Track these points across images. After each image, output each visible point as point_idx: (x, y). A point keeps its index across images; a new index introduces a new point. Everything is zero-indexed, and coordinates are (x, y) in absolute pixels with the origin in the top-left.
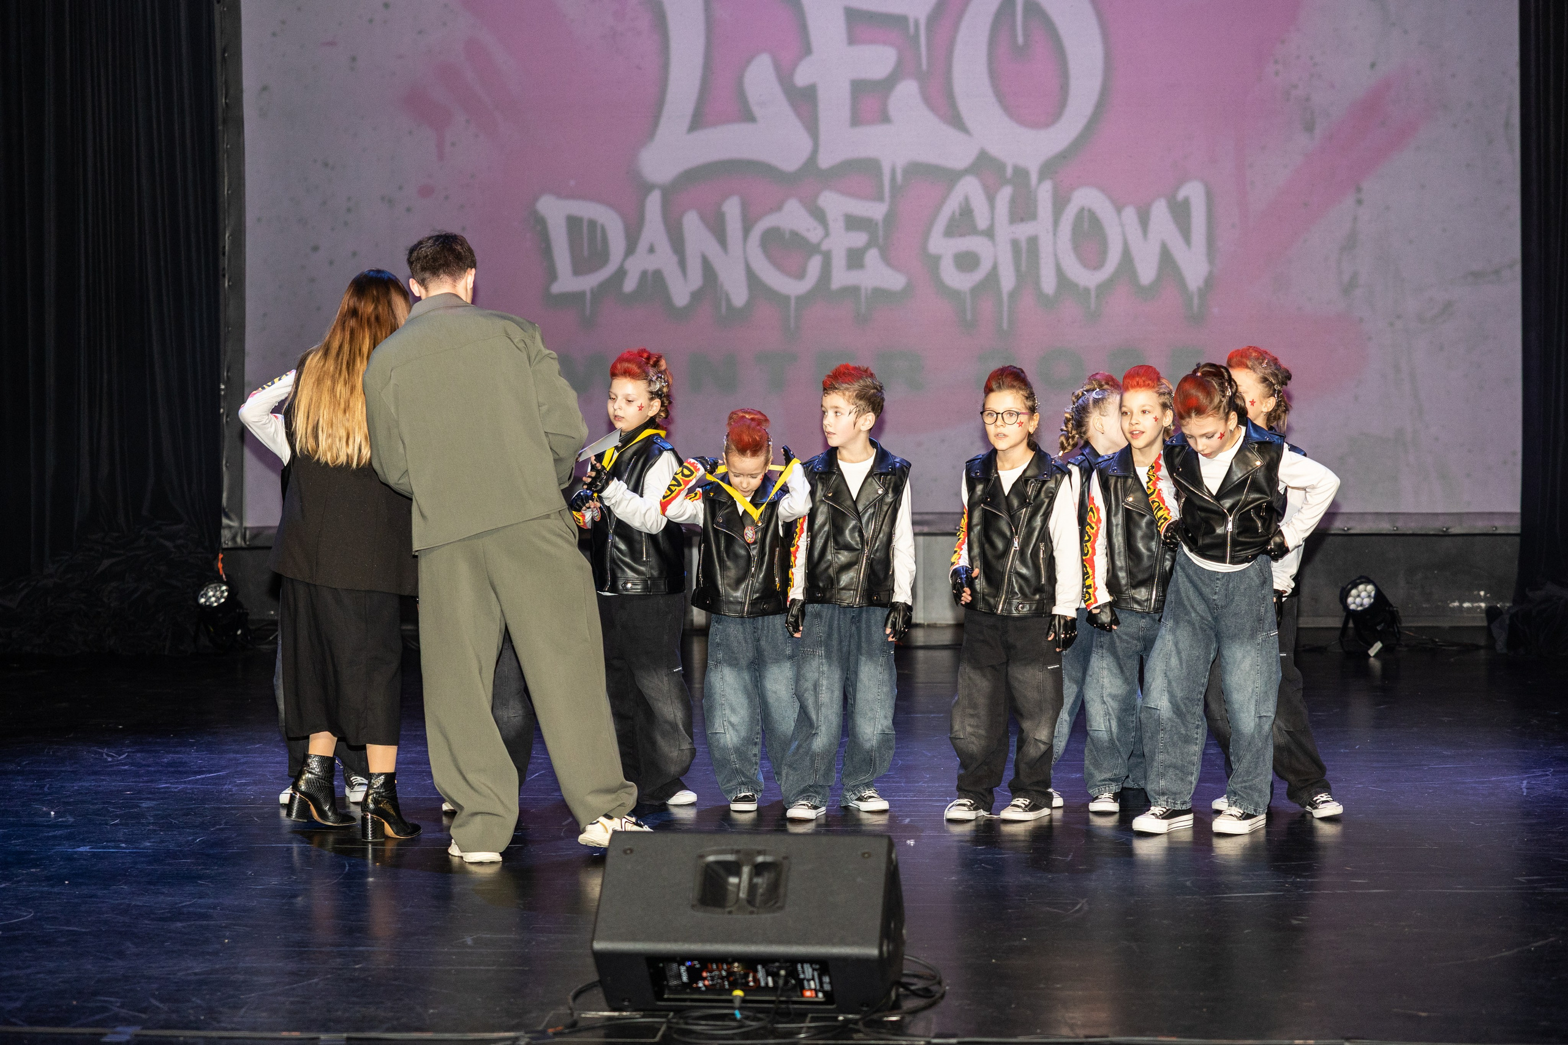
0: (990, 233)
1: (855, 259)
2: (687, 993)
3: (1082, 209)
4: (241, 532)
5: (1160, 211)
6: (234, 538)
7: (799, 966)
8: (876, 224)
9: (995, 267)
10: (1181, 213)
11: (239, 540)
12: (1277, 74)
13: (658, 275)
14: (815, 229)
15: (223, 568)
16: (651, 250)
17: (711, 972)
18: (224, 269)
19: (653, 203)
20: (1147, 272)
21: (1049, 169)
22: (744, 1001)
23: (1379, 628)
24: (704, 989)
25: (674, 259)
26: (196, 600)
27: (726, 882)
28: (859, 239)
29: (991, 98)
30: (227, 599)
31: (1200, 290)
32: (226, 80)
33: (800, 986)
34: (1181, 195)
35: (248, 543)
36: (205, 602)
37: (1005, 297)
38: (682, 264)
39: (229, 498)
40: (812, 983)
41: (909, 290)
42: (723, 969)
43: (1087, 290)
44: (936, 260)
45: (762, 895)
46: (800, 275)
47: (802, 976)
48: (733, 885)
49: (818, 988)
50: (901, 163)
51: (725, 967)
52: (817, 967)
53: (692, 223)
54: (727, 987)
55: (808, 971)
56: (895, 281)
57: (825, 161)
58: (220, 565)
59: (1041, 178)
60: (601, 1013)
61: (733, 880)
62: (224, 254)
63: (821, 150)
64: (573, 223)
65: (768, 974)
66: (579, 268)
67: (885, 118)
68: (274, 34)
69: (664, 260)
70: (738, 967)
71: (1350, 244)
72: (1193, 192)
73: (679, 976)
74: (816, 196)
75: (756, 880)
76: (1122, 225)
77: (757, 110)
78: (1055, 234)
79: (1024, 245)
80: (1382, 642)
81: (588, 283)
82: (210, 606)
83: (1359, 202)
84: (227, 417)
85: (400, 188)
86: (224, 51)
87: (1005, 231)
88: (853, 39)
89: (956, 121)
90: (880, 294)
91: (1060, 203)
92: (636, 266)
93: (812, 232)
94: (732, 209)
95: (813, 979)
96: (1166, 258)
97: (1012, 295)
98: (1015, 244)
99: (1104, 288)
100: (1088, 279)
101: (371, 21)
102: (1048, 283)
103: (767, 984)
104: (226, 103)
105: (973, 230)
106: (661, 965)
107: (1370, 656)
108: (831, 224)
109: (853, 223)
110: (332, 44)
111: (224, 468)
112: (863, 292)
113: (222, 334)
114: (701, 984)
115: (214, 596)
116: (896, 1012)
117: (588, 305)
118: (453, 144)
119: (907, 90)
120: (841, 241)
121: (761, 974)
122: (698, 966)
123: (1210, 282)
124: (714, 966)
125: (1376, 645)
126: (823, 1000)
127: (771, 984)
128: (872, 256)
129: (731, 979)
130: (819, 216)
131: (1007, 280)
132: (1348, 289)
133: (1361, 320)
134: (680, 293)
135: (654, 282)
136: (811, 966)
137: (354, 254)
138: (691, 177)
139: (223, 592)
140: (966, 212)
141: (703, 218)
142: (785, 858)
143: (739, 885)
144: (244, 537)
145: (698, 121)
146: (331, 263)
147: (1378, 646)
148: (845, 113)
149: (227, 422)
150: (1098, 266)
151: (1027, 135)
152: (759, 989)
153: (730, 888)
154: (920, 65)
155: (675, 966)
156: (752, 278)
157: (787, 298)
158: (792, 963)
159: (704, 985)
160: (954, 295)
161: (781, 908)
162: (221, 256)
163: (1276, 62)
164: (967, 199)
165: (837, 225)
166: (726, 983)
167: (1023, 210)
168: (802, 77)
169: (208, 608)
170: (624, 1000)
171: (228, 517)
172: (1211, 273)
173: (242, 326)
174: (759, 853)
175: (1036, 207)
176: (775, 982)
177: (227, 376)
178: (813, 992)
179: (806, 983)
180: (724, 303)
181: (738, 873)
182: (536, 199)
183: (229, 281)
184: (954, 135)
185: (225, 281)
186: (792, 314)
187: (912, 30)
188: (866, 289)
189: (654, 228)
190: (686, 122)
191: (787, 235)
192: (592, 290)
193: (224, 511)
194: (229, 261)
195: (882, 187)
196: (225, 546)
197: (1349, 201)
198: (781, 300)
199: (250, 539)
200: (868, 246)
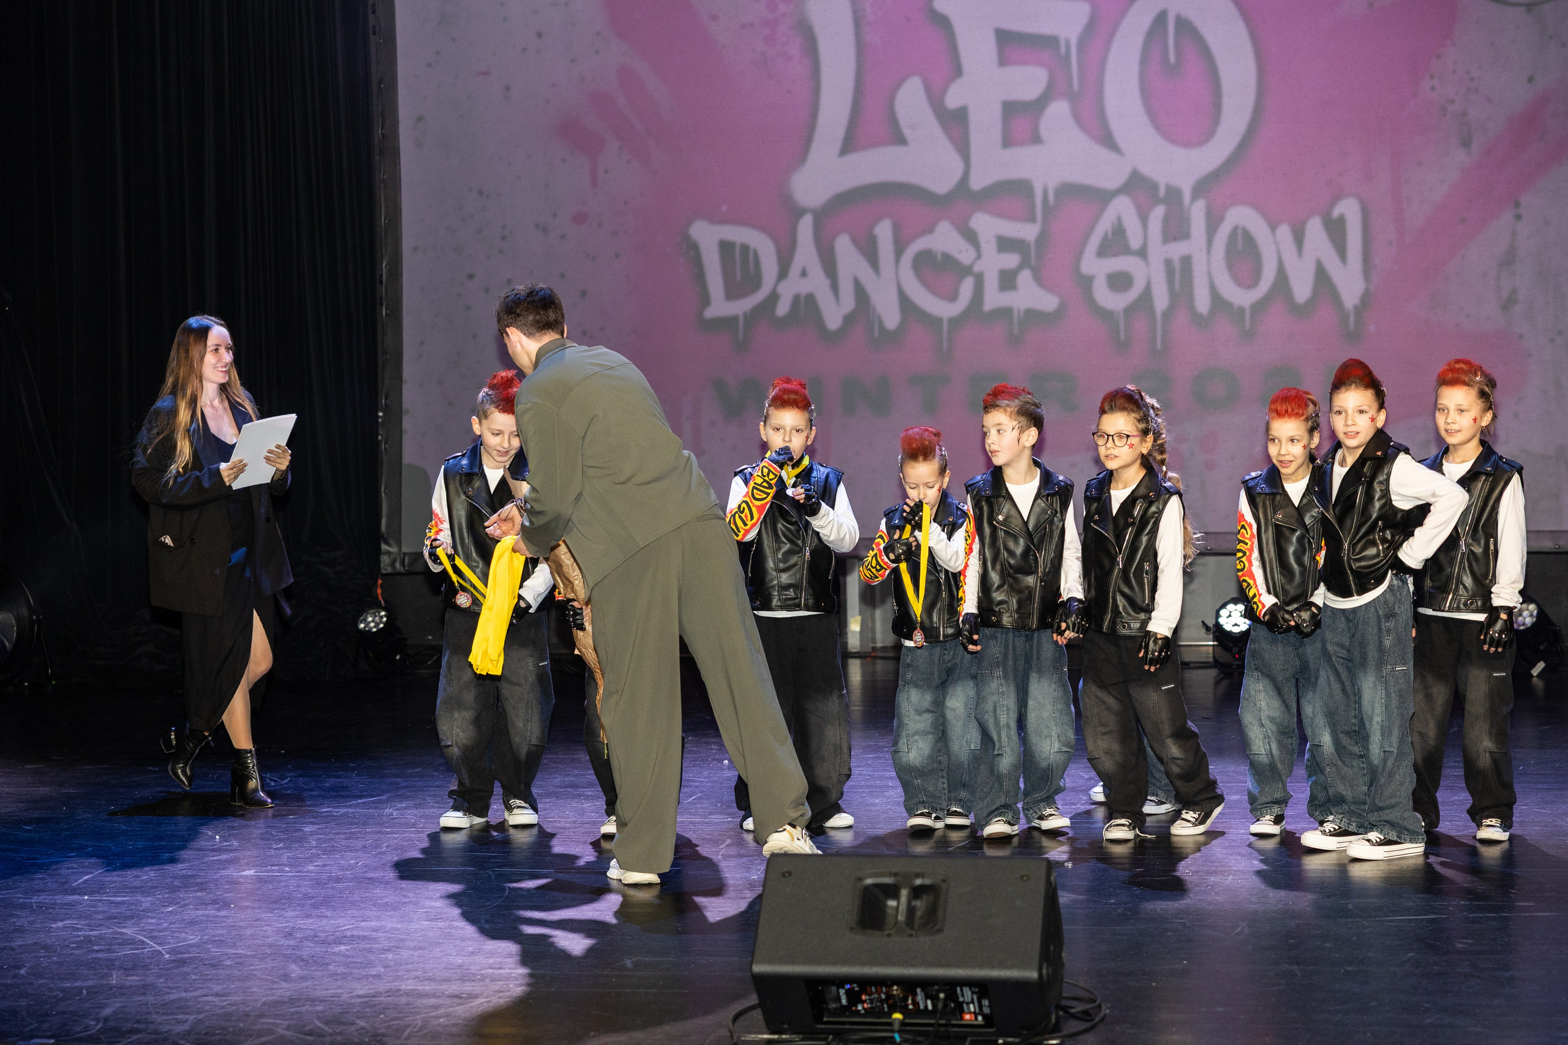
0: (1142, 253)
1: (1008, 281)
2: (847, 1016)
3: (1236, 228)
4: (400, 558)
5: (1315, 228)
6: (393, 564)
7: (958, 989)
8: (1029, 245)
9: (1148, 288)
10: (1336, 230)
11: (398, 565)
12: (1433, 88)
13: (810, 298)
14: (967, 251)
15: (382, 594)
16: (804, 274)
17: (870, 995)
18: (381, 297)
19: (805, 227)
20: (1302, 291)
21: (1201, 188)
22: (903, 1023)
23: (1542, 647)
24: (863, 1012)
25: (827, 282)
26: (356, 626)
27: (885, 905)
28: (1011, 260)
29: (1142, 117)
30: (386, 624)
31: (1356, 307)
32: (383, 113)
33: (960, 1009)
34: (1336, 212)
35: (407, 568)
36: (365, 627)
37: (1159, 317)
38: (835, 287)
39: (388, 525)
40: (971, 1006)
41: (1061, 312)
42: (882, 992)
43: (1241, 309)
44: (1087, 282)
45: (921, 917)
46: (953, 297)
47: (961, 999)
48: (891, 907)
49: (977, 1011)
50: (1053, 184)
51: (884, 990)
52: (977, 990)
53: (844, 246)
54: (886, 1010)
55: (967, 994)
56: (1048, 302)
57: (976, 183)
58: (379, 591)
59: (1195, 196)
60: (760, 1036)
61: (892, 903)
62: (381, 282)
63: (973, 172)
64: (726, 248)
65: (927, 997)
66: (733, 292)
67: (1036, 139)
68: (429, 65)
69: (816, 283)
70: (897, 990)
71: (1509, 259)
72: (1349, 209)
73: (839, 999)
74: (967, 219)
75: (914, 903)
76: (1277, 243)
77: (907, 132)
78: (1208, 253)
79: (1177, 265)
80: (1545, 662)
81: (741, 307)
82: (370, 631)
83: (1518, 217)
84: (385, 444)
85: (555, 215)
86: (380, 82)
87: (1159, 251)
88: (1003, 61)
89: (1108, 140)
90: (1032, 315)
91: (1213, 222)
92: (788, 291)
93: (964, 254)
94: (884, 231)
95: (973, 1002)
96: (1321, 275)
97: (1166, 314)
98: (1168, 263)
99: (1258, 307)
100: (1242, 298)
101: (524, 50)
102: (1202, 303)
103: (926, 1006)
104: (382, 134)
105: (1126, 250)
106: (820, 988)
107: (1532, 676)
108: (983, 245)
109: (1005, 244)
110: (487, 73)
111: (383, 495)
112: (1015, 313)
113: (380, 362)
114: (860, 1007)
115: (373, 622)
116: (1055, 1035)
117: (741, 329)
118: (606, 171)
119: (1059, 110)
120: (993, 263)
121: (920, 997)
122: (857, 989)
123: (1366, 300)
124: (873, 989)
125: (1539, 664)
126: (983, 1023)
127: (930, 1007)
128: (1025, 278)
129: (891, 1002)
130: (972, 238)
131: (1161, 301)
132: (1507, 305)
133: (1521, 336)
134: (833, 316)
135: (806, 306)
136: (970, 989)
138: (844, 201)
139: (381, 617)
140: (1119, 231)
141: (855, 241)
142: (944, 881)
143: (897, 907)
144: (403, 563)
145: (849, 145)
146: (487, 291)
147: (1541, 665)
148: (997, 133)
149: (385, 448)
150: (1252, 281)
151: (1179, 153)
152: (918, 1012)
153: (888, 911)
154: (1071, 85)
155: (834, 989)
156: (905, 302)
157: (940, 320)
158: (951, 985)
159: (864, 1008)
160: (1107, 315)
161: (940, 931)
162: (378, 285)
163: (1432, 77)
164: (1119, 219)
165: (989, 246)
166: (885, 1006)
167: (1175, 230)
168: (953, 99)
169: (367, 633)
170: (783, 1023)
171: (388, 545)
172: (1367, 290)
173: (400, 354)
174: (918, 876)
175: (1189, 226)
176: (934, 1005)
177: (385, 403)
178: (973, 1015)
179: (965, 1006)
180: (876, 327)
181: (896, 896)
182: (689, 224)
183: (386, 310)
184: (1104, 153)
185: (382, 309)
186: (945, 334)
187: (1063, 50)
188: (1019, 310)
189: (806, 251)
190: (837, 146)
191: (939, 257)
192: (745, 314)
193: (383, 537)
194: (386, 290)
195: (1033, 206)
196: (384, 572)
197: (1507, 216)
198: (934, 322)
199: (410, 565)
200: (1021, 267)
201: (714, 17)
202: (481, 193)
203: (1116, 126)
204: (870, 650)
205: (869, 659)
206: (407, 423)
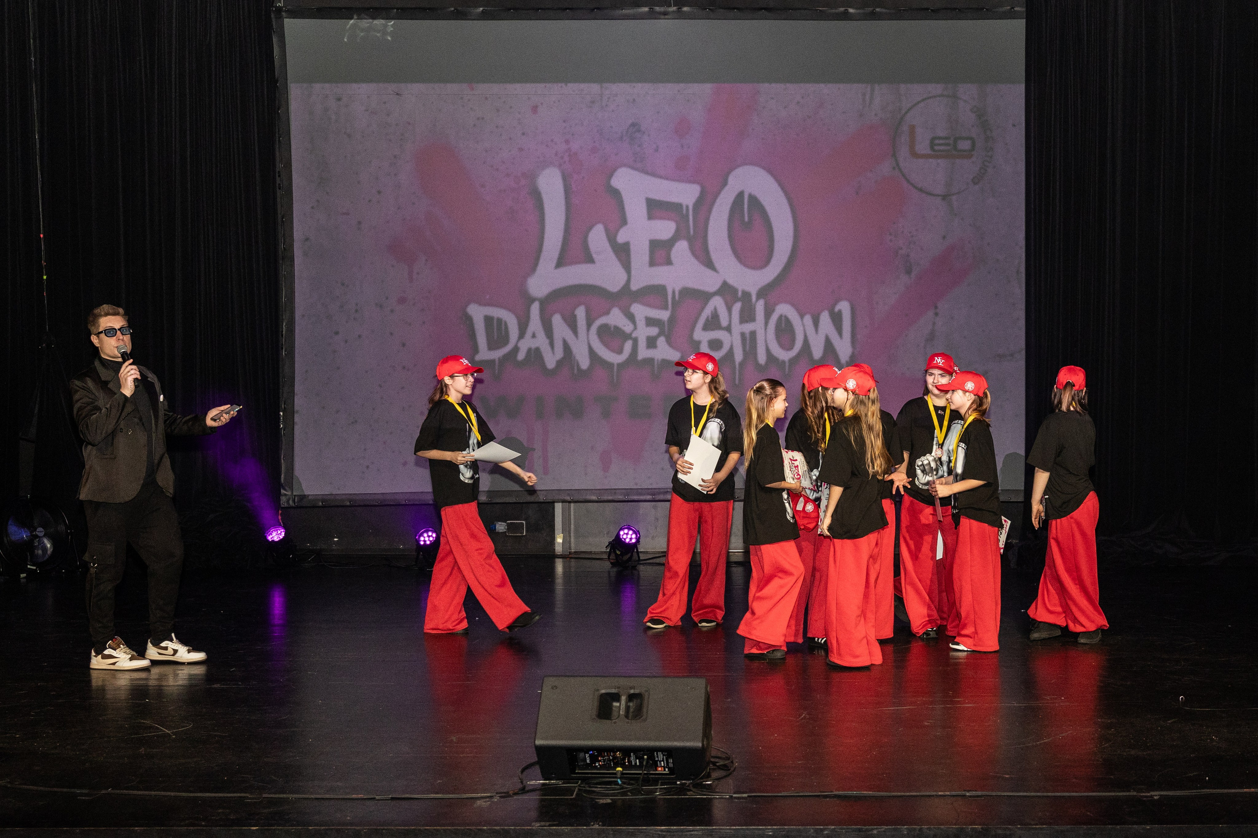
0: (728, 329)
1: (651, 343)
3: (781, 316)
4: (291, 498)
5: (825, 317)
6: (288, 501)
8: (664, 323)
9: (731, 348)
10: (837, 320)
11: (291, 502)
12: (891, 241)
13: (537, 350)
14: (628, 325)
15: (281, 519)
16: (534, 336)
18: (283, 344)
19: (535, 308)
20: (817, 352)
21: (763, 293)
25: (547, 341)
26: (267, 538)
28: (654, 331)
29: (729, 251)
30: (284, 536)
32: (284, 235)
34: (837, 309)
35: (295, 504)
36: (272, 539)
37: (737, 366)
38: (552, 345)
39: (285, 479)
43: (784, 362)
44: (698, 342)
46: (620, 351)
50: (678, 288)
53: (557, 320)
58: (280, 517)
59: (758, 298)
62: (282, 335)
63: (632, 280)
64: (488, 320)
66: (492, 346)
67: (669, 262)
68: (312, 208)
69: (541, 341)
71: (931, 337)
72: (844, 307)
74: (629, 307)
76: (804, 326)
77: (594, 256)
78: (766, 329)
79: (748, 336)
81: (497, 354)
82: (276, 541)
83: (936, 314)
84: (284, 431)
85: (387, 298)
86: (283, 217)
87: (737, 328)
88: (650, 217)
89: (709, 264)
90: (665, 362)
91: (768, 314)
92: (525, 345)
93: (627, 327)
94: (581, 313)
96: (828, 343)
97: (741, 364)
98: (743, 335)
99: (794, 361)
100: (784, 356)
101: (370, 201)
102: (762, 358)
104: (284, 248)
105: (719, 327)
108: (638, 322)
109: (650, 322)
110: (347, 214)
111: (282, 460)
112: (656, 361)
113: (281, 382)
115: (276, 536)
117: (497, 367)
118: (418, 273)
119: (682, 246)
120: (643, 332)
128: (661, 341)
130: (631, 318)
131: (739, 356)
134: (551, 361)
135: (535, 355)
137: (360, 336)
138: (558, 294)
139: (281, 532)
140: (715, 316)
141: (564, 317)
144: (294, 501)
145: (560, 263)
146: (346, 342)
148: (646, 258)
149: (284, 433)
150: (790, 348)
151: (750, 272)
154: (689, 232)
156: (592, 352)
157: (613, 364)
162: (280, 337)
163: (891, 234)
164: (715, 309)
165: (641, 323)
167: (747, 316)
168: (621, 238)
169: (274, 542)
171: (285, 490)
172: (853, 353)
173: (294, 378)
175: (755, 314)
177: (285, 407)
180: (576, 368)
182: (467, 306)
183: (285, 352)
184: (709, 272)
185: (282, 351)
186: (615, 374)
187: (684, 212)
188: (658, 360)
189: (535, 323)
190: (554, 265)
191: (612, 327)
192: (499, 358)
193: (283, 487)
194: (285, 341)
195: (667, 301)
196: (282, 506)
197: (931, 313)
198: (609, 365)
199: (298, 502)
200: (659, 335)
201: (483, 186)
202: (343, 284)
203: (714, 256)
204: (568, 554)
205: (568, 559)
206: (297, 418)
